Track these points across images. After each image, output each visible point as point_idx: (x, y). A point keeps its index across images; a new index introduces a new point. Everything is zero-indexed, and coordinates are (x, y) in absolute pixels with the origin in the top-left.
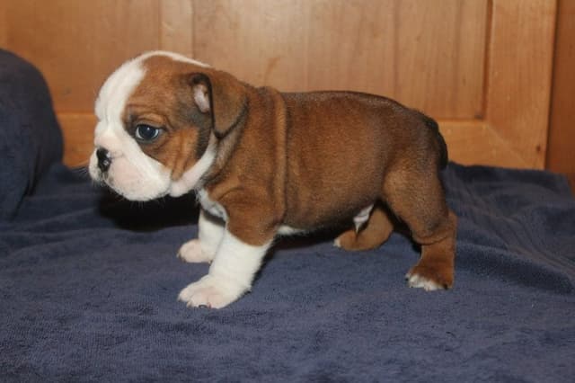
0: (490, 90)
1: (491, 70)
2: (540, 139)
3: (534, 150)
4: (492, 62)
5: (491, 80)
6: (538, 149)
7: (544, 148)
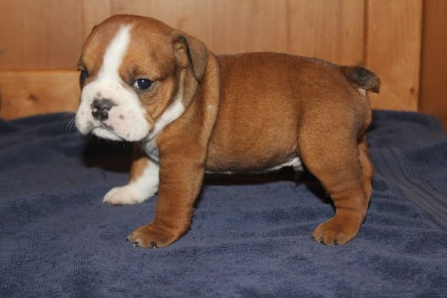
0: (370, 42)
1: (370, 24)
2: (413, 82)
3: (408, 92)
5: (370, 32)
6: (412, 90)
7: (417, 90)
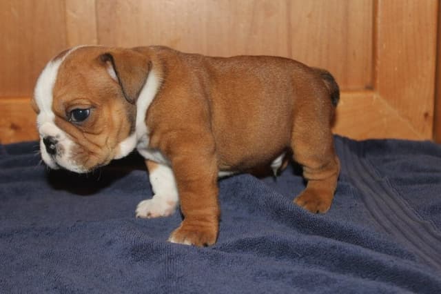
0: (379, 62)
1: (379, 43)
2: (428, 107)
3: (422, 117)
4: (379, 35)
5: (379, 51)
6: (426, 115)
7: (431, 114)
